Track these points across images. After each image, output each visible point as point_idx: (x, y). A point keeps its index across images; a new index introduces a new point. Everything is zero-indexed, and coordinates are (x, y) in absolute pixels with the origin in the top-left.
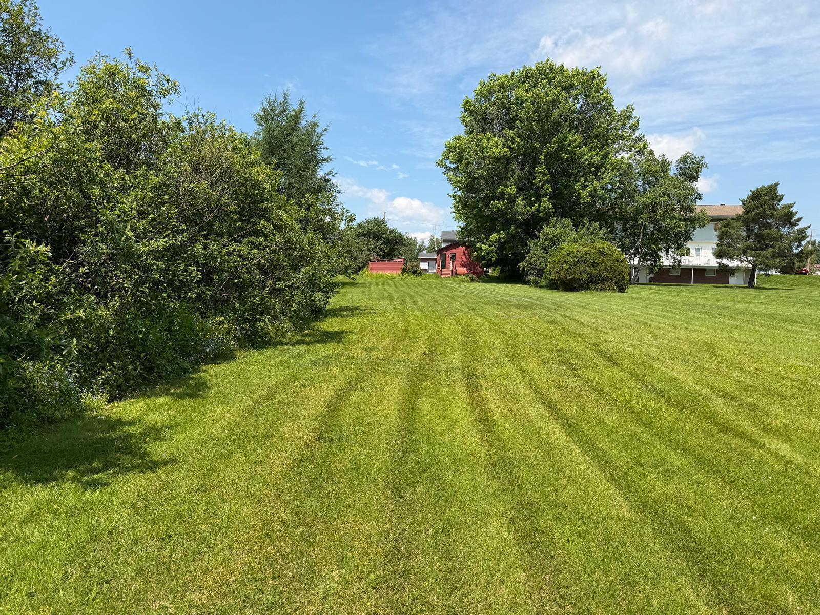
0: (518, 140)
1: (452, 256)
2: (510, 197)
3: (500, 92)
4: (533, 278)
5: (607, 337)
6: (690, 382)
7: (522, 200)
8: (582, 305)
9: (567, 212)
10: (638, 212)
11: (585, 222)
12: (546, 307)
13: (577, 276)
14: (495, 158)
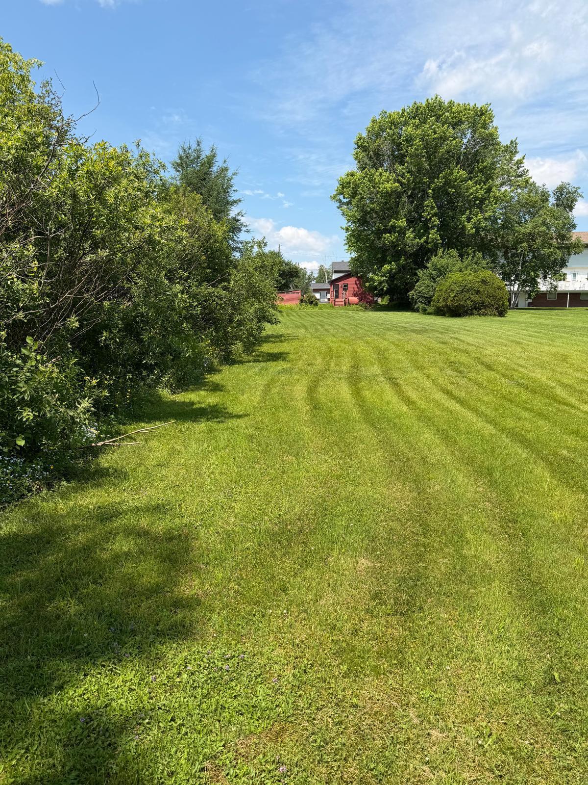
0: (408, 175)
1: (345, 286)
2: (401, 229)
3: (391, 129)
4: (422, 305)
5: (487, 352)
6: (544, 379)
7: (412, 232)
8: (467, 328)
9: (453, 243)
10: (519, 242)
11: (470, 252)
12: (437, 331)
13: (462, 303)
14: (387, 192)
